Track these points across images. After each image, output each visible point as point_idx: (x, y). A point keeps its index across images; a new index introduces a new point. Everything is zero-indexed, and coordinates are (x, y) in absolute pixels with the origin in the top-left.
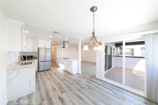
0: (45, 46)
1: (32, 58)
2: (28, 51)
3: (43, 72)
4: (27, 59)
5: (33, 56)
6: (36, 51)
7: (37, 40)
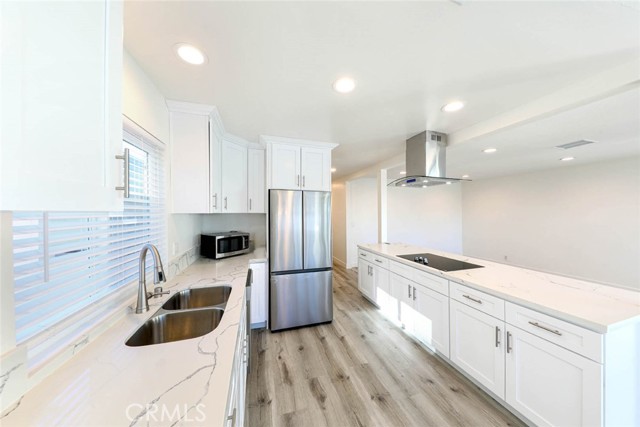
0: (301, 179)
1: (240, 248)
2: (224, 211)
3: (293, 332)
4: (218, 256)
5: (247, 237)
6: (261, 208)
7: (265, 151)
